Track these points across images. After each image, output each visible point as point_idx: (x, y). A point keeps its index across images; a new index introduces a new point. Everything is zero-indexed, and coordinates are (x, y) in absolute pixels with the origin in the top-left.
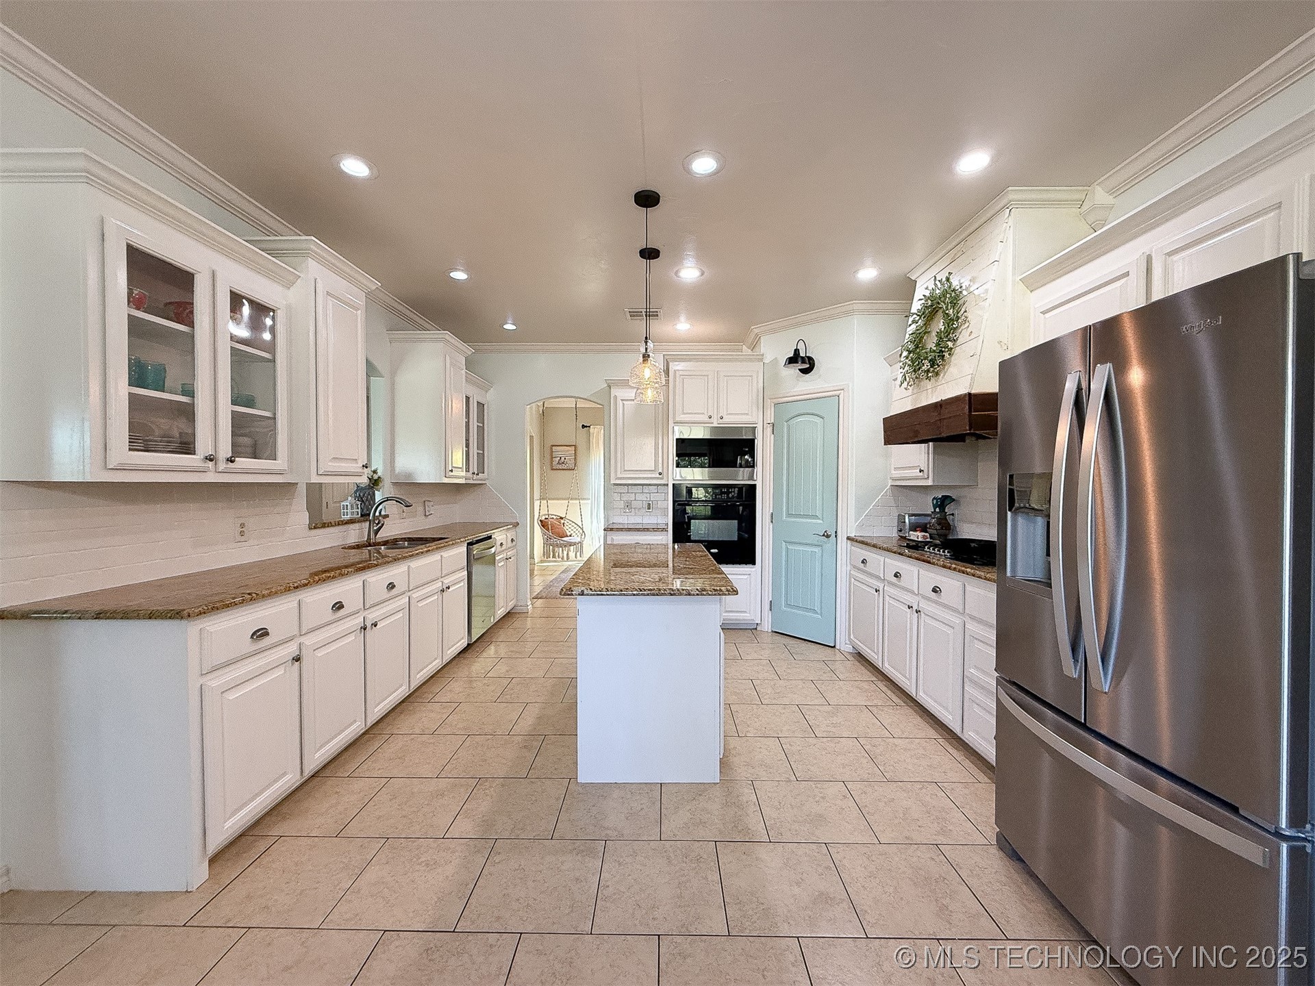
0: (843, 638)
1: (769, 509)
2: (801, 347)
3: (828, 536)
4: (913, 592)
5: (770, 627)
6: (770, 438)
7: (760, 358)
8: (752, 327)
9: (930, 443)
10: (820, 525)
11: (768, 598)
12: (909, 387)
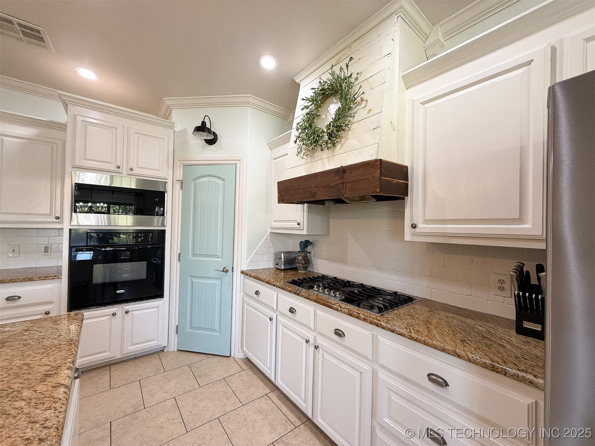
0: (237, 350)
1: (177, 250)
2: (207, 121)
3: (227, 271)
4: (310, 329)
5: (176, 347)
6: (178, 193)
7: (171, 126)
8: (164, 99)
9: (305, 204)
10: (220, 263)
11: (175, 322)
12: (304, 157)
